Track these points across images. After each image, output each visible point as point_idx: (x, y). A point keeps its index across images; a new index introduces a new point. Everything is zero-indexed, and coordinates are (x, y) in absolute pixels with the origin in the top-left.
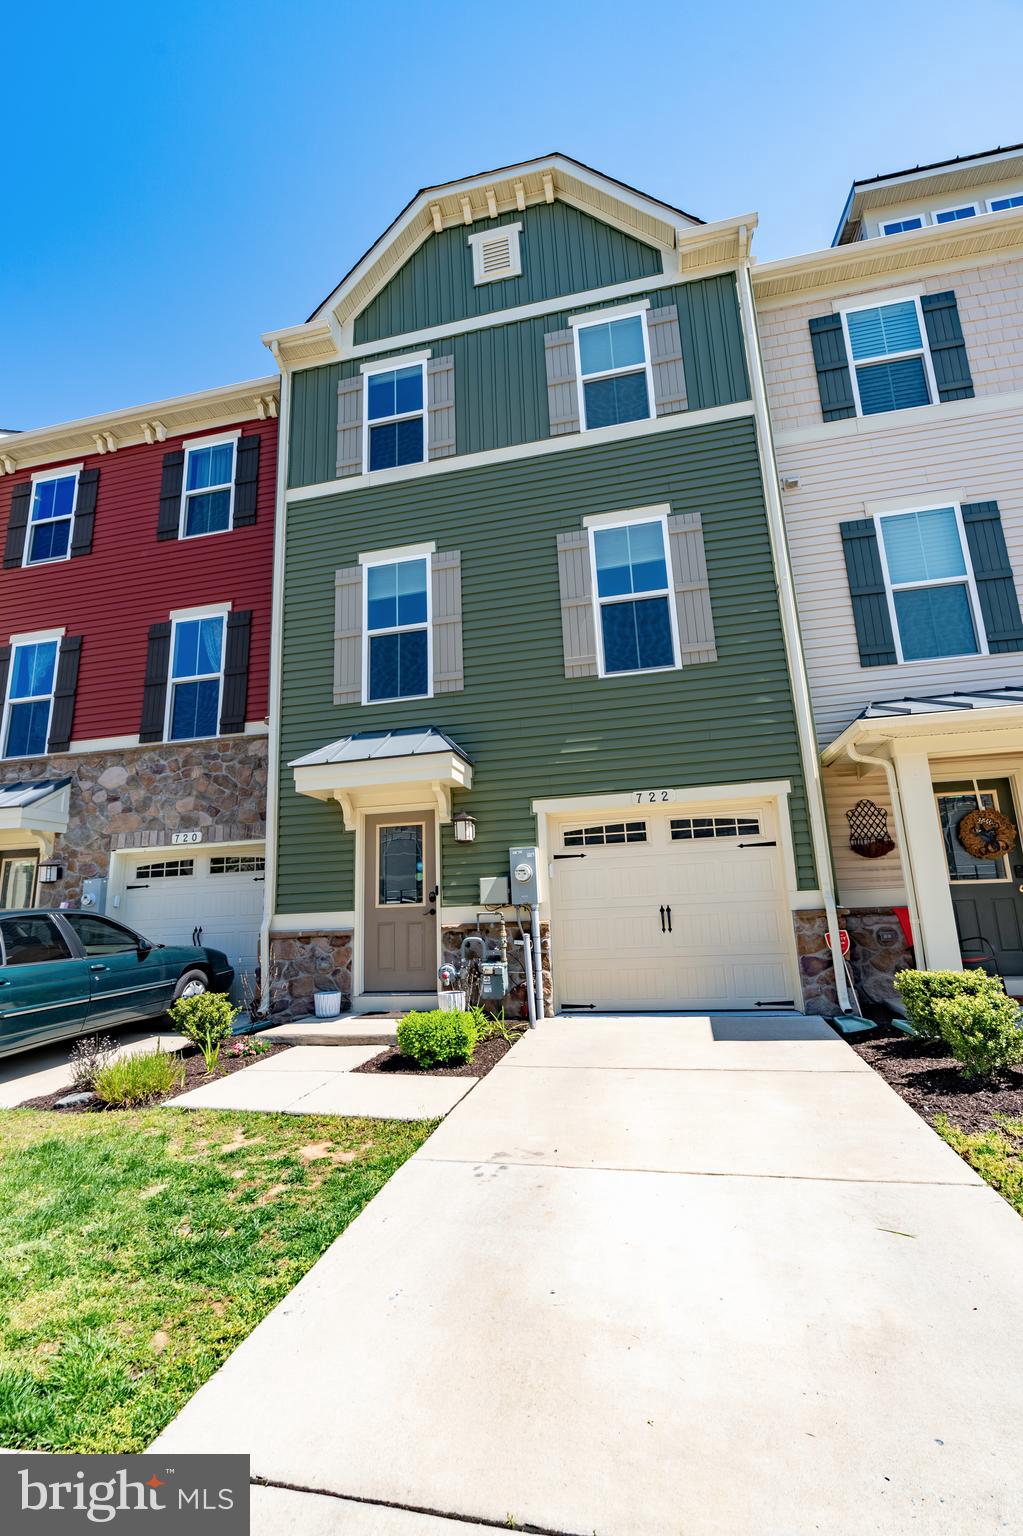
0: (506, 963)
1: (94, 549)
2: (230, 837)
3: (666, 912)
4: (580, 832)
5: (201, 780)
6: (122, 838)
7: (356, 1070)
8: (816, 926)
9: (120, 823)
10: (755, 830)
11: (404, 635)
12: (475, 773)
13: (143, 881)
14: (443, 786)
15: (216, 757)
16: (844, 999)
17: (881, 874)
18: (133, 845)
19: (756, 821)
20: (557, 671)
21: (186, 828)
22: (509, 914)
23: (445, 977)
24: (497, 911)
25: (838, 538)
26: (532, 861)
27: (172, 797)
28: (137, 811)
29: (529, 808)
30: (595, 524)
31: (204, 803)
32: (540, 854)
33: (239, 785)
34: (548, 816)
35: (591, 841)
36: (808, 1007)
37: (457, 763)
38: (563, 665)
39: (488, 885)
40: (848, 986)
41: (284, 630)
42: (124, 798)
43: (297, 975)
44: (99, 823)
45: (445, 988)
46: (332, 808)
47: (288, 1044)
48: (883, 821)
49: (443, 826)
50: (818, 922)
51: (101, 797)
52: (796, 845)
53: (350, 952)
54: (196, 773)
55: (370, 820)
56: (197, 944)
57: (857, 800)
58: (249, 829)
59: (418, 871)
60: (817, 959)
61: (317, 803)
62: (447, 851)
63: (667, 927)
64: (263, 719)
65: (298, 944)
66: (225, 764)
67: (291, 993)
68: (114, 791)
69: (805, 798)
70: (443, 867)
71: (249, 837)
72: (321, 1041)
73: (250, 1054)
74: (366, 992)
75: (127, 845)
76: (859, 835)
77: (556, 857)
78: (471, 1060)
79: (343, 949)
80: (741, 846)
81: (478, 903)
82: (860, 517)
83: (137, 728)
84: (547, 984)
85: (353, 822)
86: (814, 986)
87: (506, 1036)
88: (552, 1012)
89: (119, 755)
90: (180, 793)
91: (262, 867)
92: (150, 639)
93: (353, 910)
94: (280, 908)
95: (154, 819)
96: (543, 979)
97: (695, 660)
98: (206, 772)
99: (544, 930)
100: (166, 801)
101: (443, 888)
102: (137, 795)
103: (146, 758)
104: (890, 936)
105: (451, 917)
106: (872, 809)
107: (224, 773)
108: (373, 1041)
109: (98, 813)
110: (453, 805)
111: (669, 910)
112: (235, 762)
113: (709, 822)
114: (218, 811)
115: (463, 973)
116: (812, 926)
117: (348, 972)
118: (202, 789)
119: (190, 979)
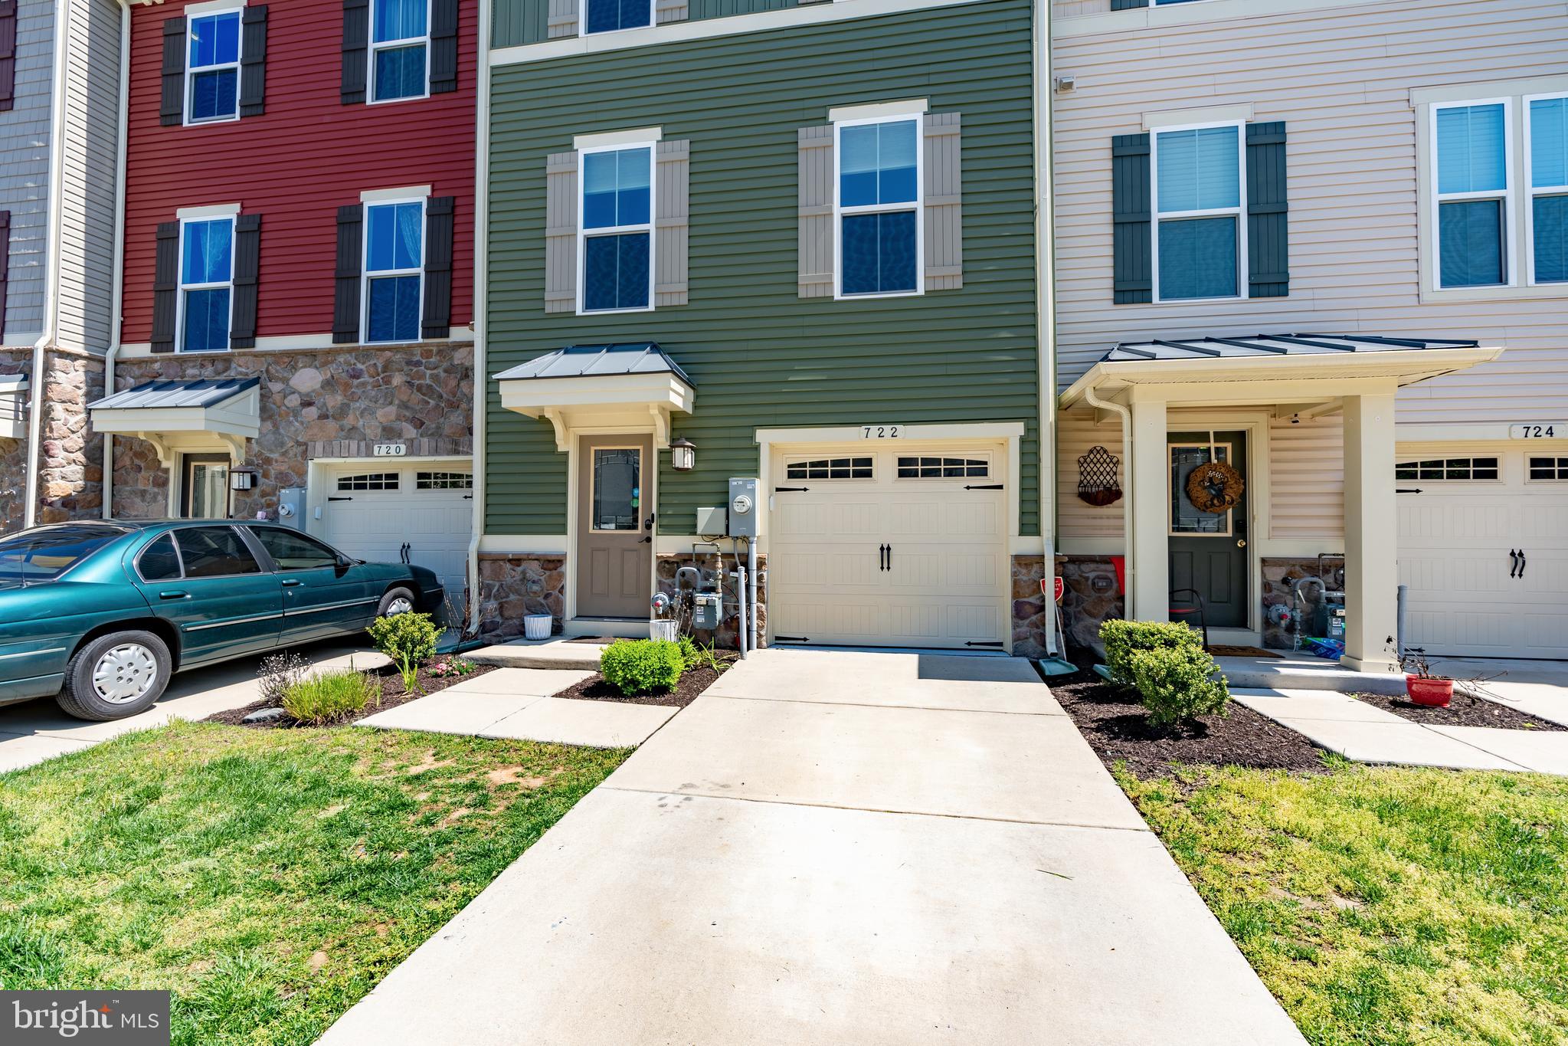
0: (721, 595)
1: (268, 109)
2: (437, 452)
3: (885, 551)
4: (804, 465)
5: (403, 388)
6: (319, 446)
7: (559, 695)
8: (1033, 573)
9: (316, 430)
10: (984, 472)
11: (624, 237)
12: (697, 397)
13: (345, 494)
14: (662, 410)
15: (418, 364)
16: (1051, 643)
17: (1105, 522)
18: (332, 455)
19: (986, 463)
20: (790, 289)
21: (389, 439)
22: (726, 546)
23: (659, 606)
24: (714, 542)
25: (1108, 154)
26: (752, 492)
27: (372, 405)
28: (334, 418)
29: (752, 437)
30: (843, 118)
31: (407, 414)
32: (761, 485)
33: (445, 396)
34: (772, 446)
35: (815, 475)
36: (1015, 648)
37: (676, 385)
38: (797, 283)
39: (706, 515)
40: (1057, 630)
41: (490, 223)
42: (319, 401)
43: (507, 597)
44: (293, 429)
45: (658, 616)
46: (541, 427)
47: (494, 666)
48: (1114, 469)
49: (661, 452)
50: (1036, 567)
51: (293, 401)
52: (1022, 490)
53: (562, 576)
54: (397, 380)
55: (584, 441)
56: (406, 561)
57: (1090, 446)
58: (456, 443)
59: (634, 497)
60: (1030, 603)
61: (528, 420)
62: (664, 478)
63: (885, 566)
64: (466, 324)
65: (508, 566)
66: (428, 372)
67: (501, 615)
68: (307, 395)
69: (1037, 442)
70: (660, 494)
71: (457, 452)
73: (454, 675)
74: (579, 617)
75: (325, 454)
76: (1088, 482)
77: (778, 490)
78: (675, 689)
79: (554, 572)
80: (968, 488)
81: (695, 533)
82: (1135, 131)
83: (329, 326)
84: (761, 616)
85: (566, 442)
86: (1024, 629)
87: (715, 666)
88: (764, 644)
89: (311, 355)
90: (381, 401)
91: (470, 484)
92: (339, 224)
93: (566, 534)
94: (489, 529)
95: (354, 428)
96: (758, 612)
97: (939, 286)
98: (409, 380)
99: (761, 563)
100: (365, 409)
101: (660, 516)
102: (334, 400)
103: (342, 360)
104: (1104, 584)
105: (666, 545)
106: (1105, 456)
107: (428, 381)
108: (580, 666)
109: (291, 419)
110: (673, 429)
111: (889, 549)
112: (440, 371)
113: (937, 461)
114: (422, 424)
115: (676, 603)
116: (1029, 572)
117: (560, 595)
118: (405, 398)
119: (395, 597)
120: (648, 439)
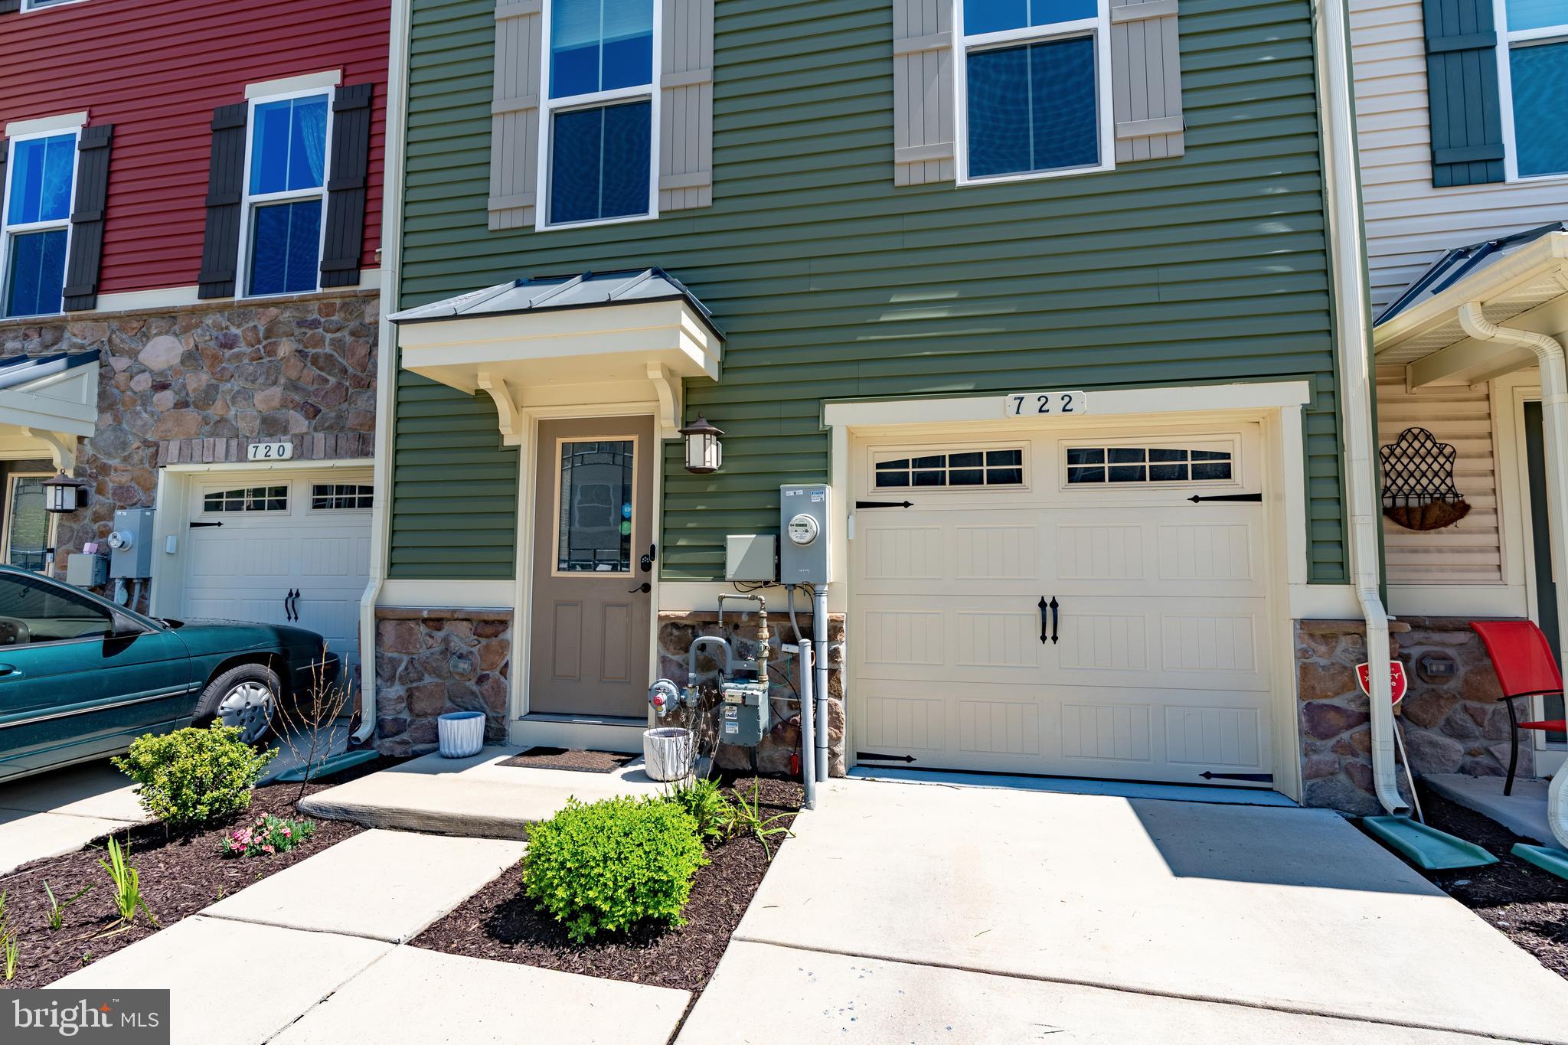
0: (766, 685)
2: (336, 453)
3: (1049, 608)
4: (904, 463)
5: (292, 360)
6: (174, 448)
8: (1342, 651)
9: (170, 424)
10: (1225, 473)
11: (612, 109)
12: (726, 353)
13: (213, 517)
14: (669, 373)
15: (315, 324)
16: (1388, 786)
17: (1434, 558)
18: (191, 460)
19: (1227, 456)
20: (881, 173)
21: (271, 435)
22: (774, 599)
23: (659, 703)
24: (755, 593)
26: (820, 509)
27: (248, 385)
28: (196, 407)
29: (818, 418)
31: (297, 398)
32: (835, 498)
33: (350, 370)
34: (850, 433)
35: (922, 480)
36: (1310, 791)
37: (688, 321)
38: (892, 163)
39: (740, 547)
40: (1398, 761)
42: (176, 383)
43: (420, 679)
44: (139, 422)
45: (661, 721)
46: (476, 406)
48: (1448, 466)
49: (667, 444)
50: (1344, 642)
51: (142, 382)
52: (1311, 501)
53: (506, 646)
54: (285, 348)
55: (546, 430)
56: (293, 618)
57: (1401, 427)
59: (623, 518)
60: (1339, 708)
61: (459, 397)
62: (672, 487)
63: (1049, 633)
65: (422, 628)
66: (329, 336)
67: (411, 710)
68: (162, 373)
69: (1336, 416)
70: (665, 513)
72: (414, 823)
73: (263, 852)
74: (533, 713)
75: (181, 459)
76: (1413, 489)
77: (860, 505)
79: (494, 641)
80: (1196, 499)
81: (721, 578)
83: (194, 276)
84: (835, 721)
85: (516, 431)
86: (1326, 756)
87: (760, 833)
88: (842, 769)
89: (169, 315)
90: (261, 380)
91: (367, 503)
92: (214, 131)
93: (514, 578)
94: (395, 569)
95: (222, 420)
96: (830, 713)
97: (1142, 153)
98: (301, 347)
99: (835, 629)
100: (238, 392)
101: (664, 548)
102: (197, 381)
103: (209, 322)
104: (1442, 668)
105: (675, 597)
106: (1429, 444)
107: (328, 350)
109: (138, 408)
110: (687, 407)
111: (1054, 605)
112: (345, 333)
113: (1136, 454)
114: (317, 411)
115: (692, 697)
116: (1332, 650)
117: (502, 679)
118: (293, 374)
119: (237, 681)
120: (646, 424)
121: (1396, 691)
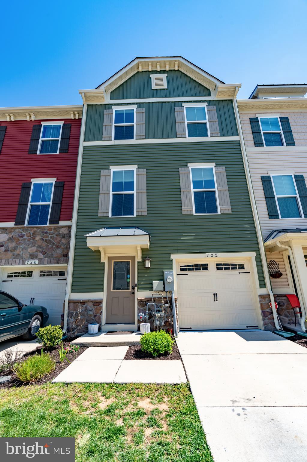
2: (50, 263)
3: (215, 295)
4: (186, 266)
5: (40, 241)
6: (3, 261)
7: (126, 358)
8: (266, 301)
9: (3, 255)
10: (243, 268)
11: (125, 195)
12: (151, 244)
13: (10, 279)
14: (141, 248)
15: (46, 233)
16: (277, 325)
17: (278, 283)
18: (8, 264)
19: (244, 265)
20: (180, 211)
21: (32, 259)
22: (164, 294)
23: (141, 318)
24: (159, 293)
25: (261, 180)
26: (172, 275)
27: (27, 246)
28: (11, 251)
29: (170, 257)
30: (191, 166)
31: (40, 250)
32: (174, 273)
33: (55, 243)
34: (176, 260)
35: (189, 269)
36: (265, 327)
37: (147, 239)
38: (182, 210)
39: (156, 284)
40: (278, 321)
41: (80, 189)
42: (6, 245)
43: (79, 317)
46: (97, 253)
48: (278, 267)
49: (138, 262)
50: (267, 299)
52: (258, 273)
53: (101, 308)
55: (110, 259)
56: (32, 304)
57: (270, 260)
58: (58, 260)
59: (128, 278)
60: (267, 311)
62: (140, 271)
63: (216, 300)
64: (69, 220)
65: (80, 304)
66: (50, 235)
67: (76, 324)
68: (2, 243)
69: (260, 258)
70: (138, 277)
71: (58, 263)
72: (99, 345)
73: (73, 352)
74: (107, 324)
75: (5, 264)
76: (273, 271)
77: (178, 275)
79: (98, 307)
80: (239, 273)
81: (152, 290)
82: (266, 175)
83: (14, 220)
84: (177, 320)
85: (104, 259)
86: (267, 321)
89: (5, 229)
90: (31, 245)
92: (22, 188)
93: (103, 292)
94: (73, 290)
95: (18, 255)
97: (225, 212)
98: (42, 238)
99: (176, 300)
100: (24, 248)
101: (138, 284)
102: (12, 245)
103: (17, 231)
104: (283, 304)
105: (141, 295)
106: (275, 263)
107: (49, 239)
110: (143, 254)
111: (216, 294)
113: (228, 265)
114: (46, 253)
115: (147, 317)
116: (265, 301)
117: (100, 316)
118: (40, 244)
119: (35, 319)
120: (134, 258)
121: (276, 307)
